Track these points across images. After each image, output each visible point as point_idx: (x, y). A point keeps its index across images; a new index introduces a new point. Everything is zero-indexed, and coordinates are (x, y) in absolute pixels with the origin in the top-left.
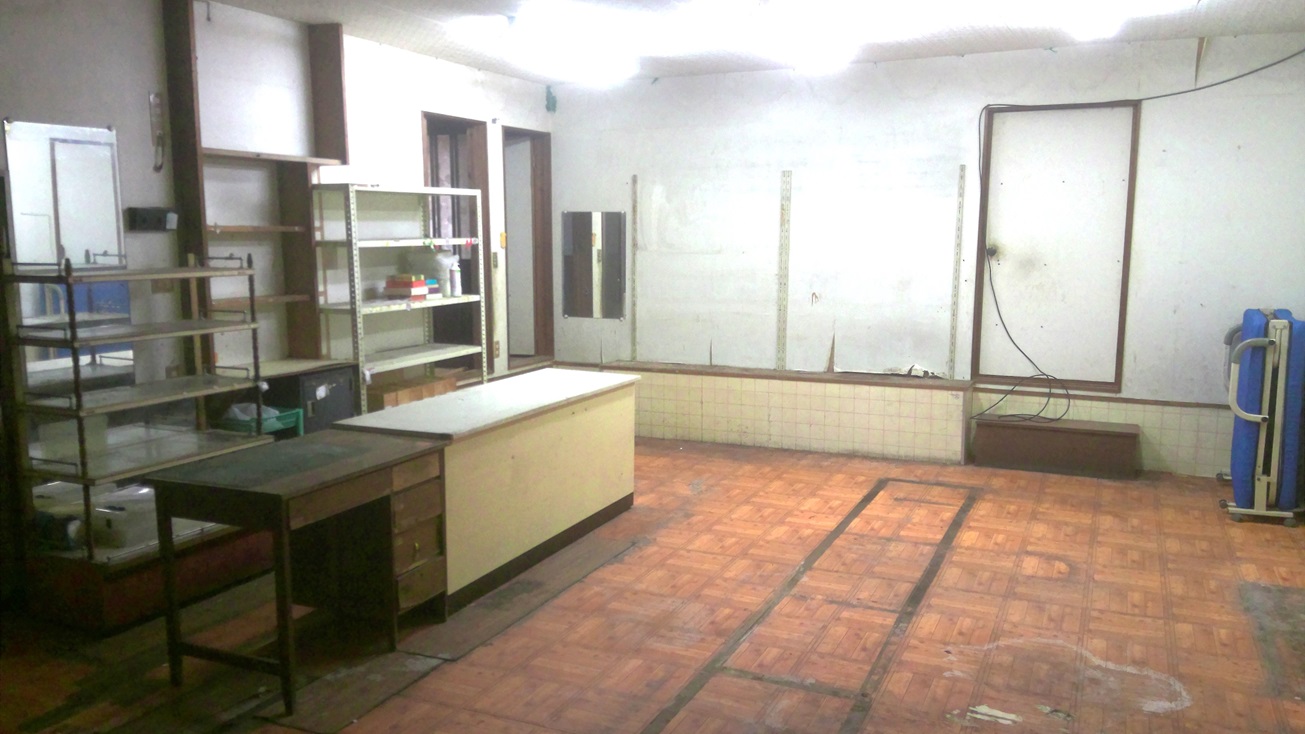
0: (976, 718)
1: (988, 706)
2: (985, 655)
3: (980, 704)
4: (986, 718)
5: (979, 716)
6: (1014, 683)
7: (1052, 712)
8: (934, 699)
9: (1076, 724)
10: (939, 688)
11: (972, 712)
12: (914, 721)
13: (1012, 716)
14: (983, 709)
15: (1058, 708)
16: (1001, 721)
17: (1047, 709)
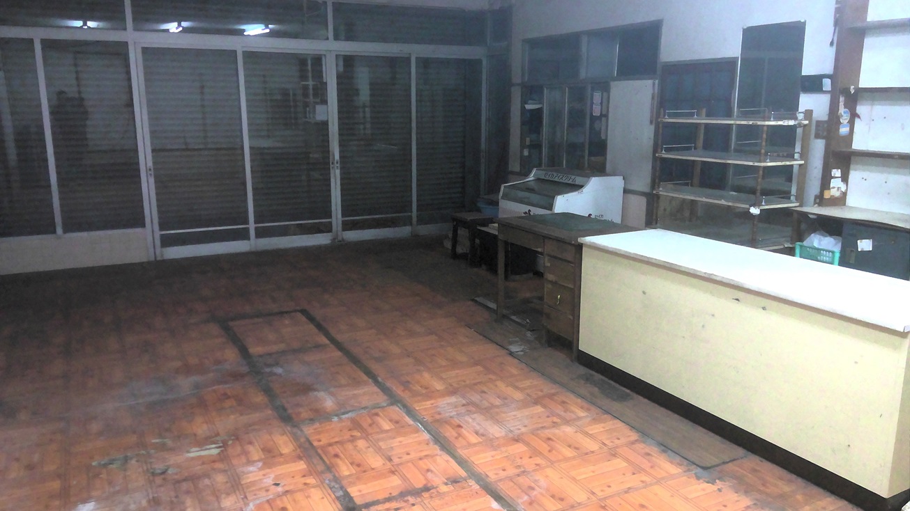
0: (214, 444)
1: (212, 455)
2: (246, 497)
3: (219, 454)
4: (208, 447)
5: (214, 446)
6: (207, 481)
7: (166, 470)
8: (250, 443)
9: (145, 468)
10: (255, 452)
11: (220, 447)
12: (250, 426)
13: (192, 455)
14: (215, 452)
15: (163, 476)
16: (197, 449)
17: (170, 472)
